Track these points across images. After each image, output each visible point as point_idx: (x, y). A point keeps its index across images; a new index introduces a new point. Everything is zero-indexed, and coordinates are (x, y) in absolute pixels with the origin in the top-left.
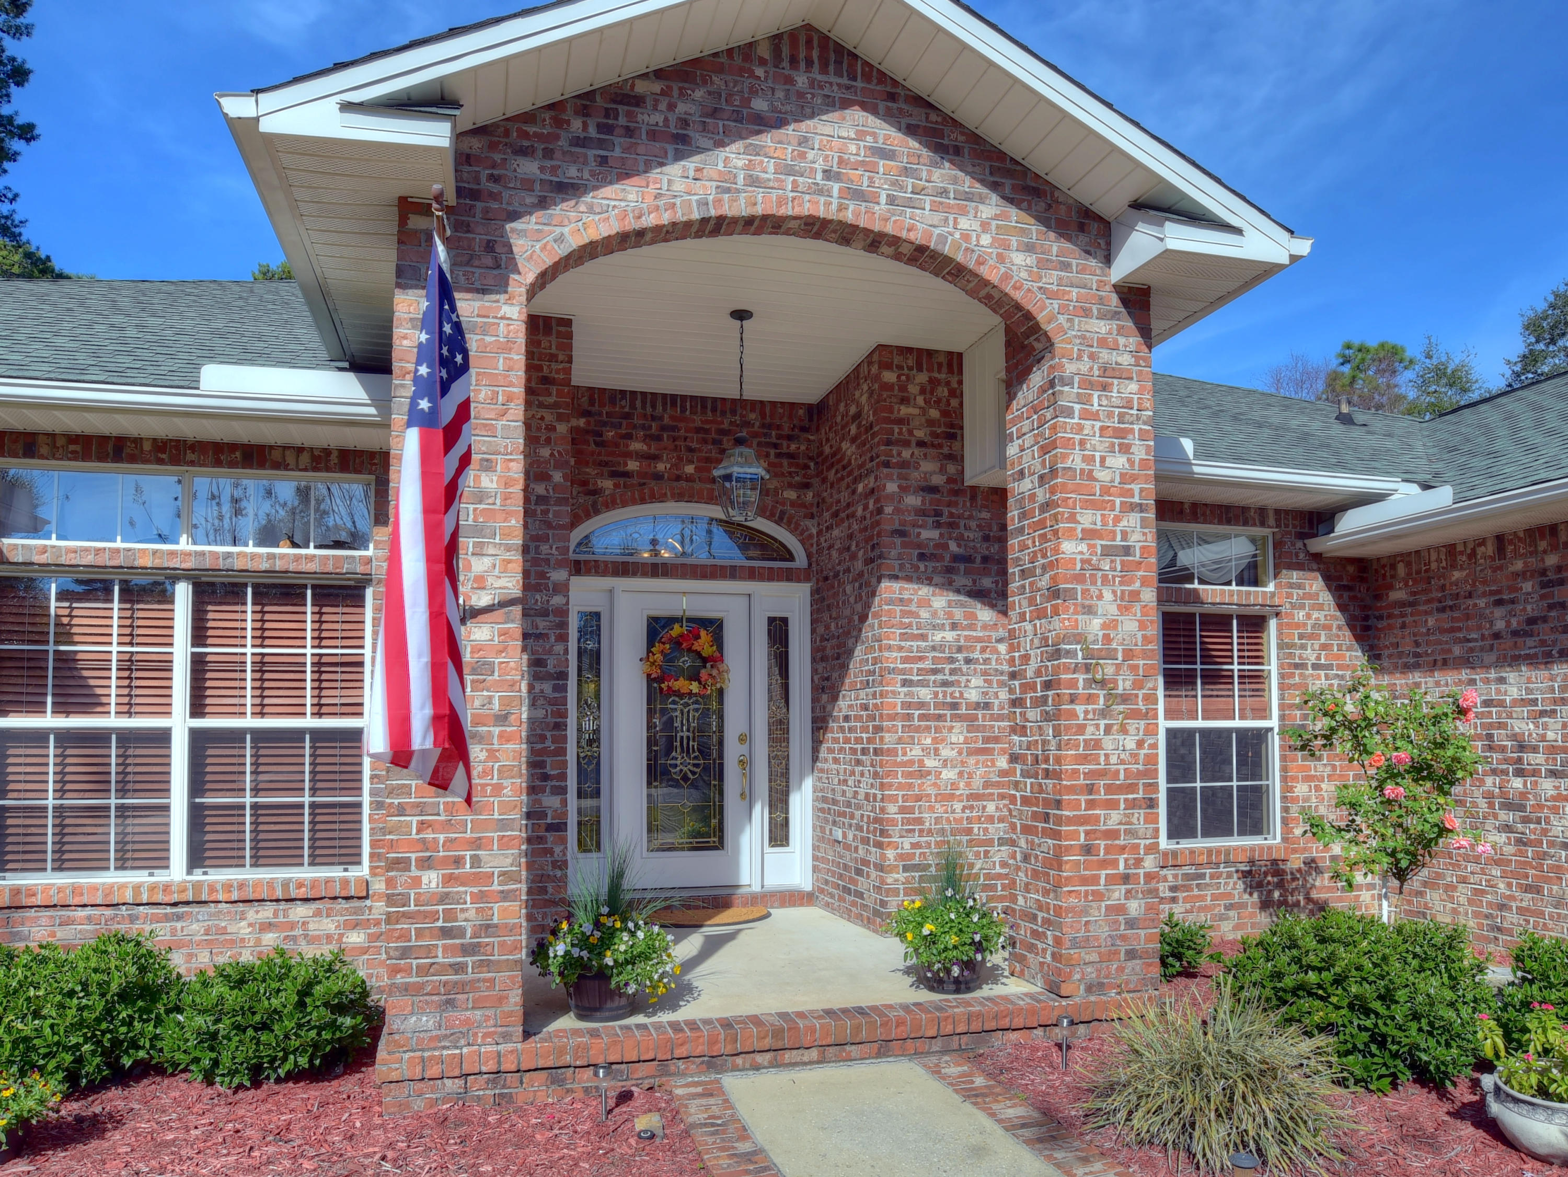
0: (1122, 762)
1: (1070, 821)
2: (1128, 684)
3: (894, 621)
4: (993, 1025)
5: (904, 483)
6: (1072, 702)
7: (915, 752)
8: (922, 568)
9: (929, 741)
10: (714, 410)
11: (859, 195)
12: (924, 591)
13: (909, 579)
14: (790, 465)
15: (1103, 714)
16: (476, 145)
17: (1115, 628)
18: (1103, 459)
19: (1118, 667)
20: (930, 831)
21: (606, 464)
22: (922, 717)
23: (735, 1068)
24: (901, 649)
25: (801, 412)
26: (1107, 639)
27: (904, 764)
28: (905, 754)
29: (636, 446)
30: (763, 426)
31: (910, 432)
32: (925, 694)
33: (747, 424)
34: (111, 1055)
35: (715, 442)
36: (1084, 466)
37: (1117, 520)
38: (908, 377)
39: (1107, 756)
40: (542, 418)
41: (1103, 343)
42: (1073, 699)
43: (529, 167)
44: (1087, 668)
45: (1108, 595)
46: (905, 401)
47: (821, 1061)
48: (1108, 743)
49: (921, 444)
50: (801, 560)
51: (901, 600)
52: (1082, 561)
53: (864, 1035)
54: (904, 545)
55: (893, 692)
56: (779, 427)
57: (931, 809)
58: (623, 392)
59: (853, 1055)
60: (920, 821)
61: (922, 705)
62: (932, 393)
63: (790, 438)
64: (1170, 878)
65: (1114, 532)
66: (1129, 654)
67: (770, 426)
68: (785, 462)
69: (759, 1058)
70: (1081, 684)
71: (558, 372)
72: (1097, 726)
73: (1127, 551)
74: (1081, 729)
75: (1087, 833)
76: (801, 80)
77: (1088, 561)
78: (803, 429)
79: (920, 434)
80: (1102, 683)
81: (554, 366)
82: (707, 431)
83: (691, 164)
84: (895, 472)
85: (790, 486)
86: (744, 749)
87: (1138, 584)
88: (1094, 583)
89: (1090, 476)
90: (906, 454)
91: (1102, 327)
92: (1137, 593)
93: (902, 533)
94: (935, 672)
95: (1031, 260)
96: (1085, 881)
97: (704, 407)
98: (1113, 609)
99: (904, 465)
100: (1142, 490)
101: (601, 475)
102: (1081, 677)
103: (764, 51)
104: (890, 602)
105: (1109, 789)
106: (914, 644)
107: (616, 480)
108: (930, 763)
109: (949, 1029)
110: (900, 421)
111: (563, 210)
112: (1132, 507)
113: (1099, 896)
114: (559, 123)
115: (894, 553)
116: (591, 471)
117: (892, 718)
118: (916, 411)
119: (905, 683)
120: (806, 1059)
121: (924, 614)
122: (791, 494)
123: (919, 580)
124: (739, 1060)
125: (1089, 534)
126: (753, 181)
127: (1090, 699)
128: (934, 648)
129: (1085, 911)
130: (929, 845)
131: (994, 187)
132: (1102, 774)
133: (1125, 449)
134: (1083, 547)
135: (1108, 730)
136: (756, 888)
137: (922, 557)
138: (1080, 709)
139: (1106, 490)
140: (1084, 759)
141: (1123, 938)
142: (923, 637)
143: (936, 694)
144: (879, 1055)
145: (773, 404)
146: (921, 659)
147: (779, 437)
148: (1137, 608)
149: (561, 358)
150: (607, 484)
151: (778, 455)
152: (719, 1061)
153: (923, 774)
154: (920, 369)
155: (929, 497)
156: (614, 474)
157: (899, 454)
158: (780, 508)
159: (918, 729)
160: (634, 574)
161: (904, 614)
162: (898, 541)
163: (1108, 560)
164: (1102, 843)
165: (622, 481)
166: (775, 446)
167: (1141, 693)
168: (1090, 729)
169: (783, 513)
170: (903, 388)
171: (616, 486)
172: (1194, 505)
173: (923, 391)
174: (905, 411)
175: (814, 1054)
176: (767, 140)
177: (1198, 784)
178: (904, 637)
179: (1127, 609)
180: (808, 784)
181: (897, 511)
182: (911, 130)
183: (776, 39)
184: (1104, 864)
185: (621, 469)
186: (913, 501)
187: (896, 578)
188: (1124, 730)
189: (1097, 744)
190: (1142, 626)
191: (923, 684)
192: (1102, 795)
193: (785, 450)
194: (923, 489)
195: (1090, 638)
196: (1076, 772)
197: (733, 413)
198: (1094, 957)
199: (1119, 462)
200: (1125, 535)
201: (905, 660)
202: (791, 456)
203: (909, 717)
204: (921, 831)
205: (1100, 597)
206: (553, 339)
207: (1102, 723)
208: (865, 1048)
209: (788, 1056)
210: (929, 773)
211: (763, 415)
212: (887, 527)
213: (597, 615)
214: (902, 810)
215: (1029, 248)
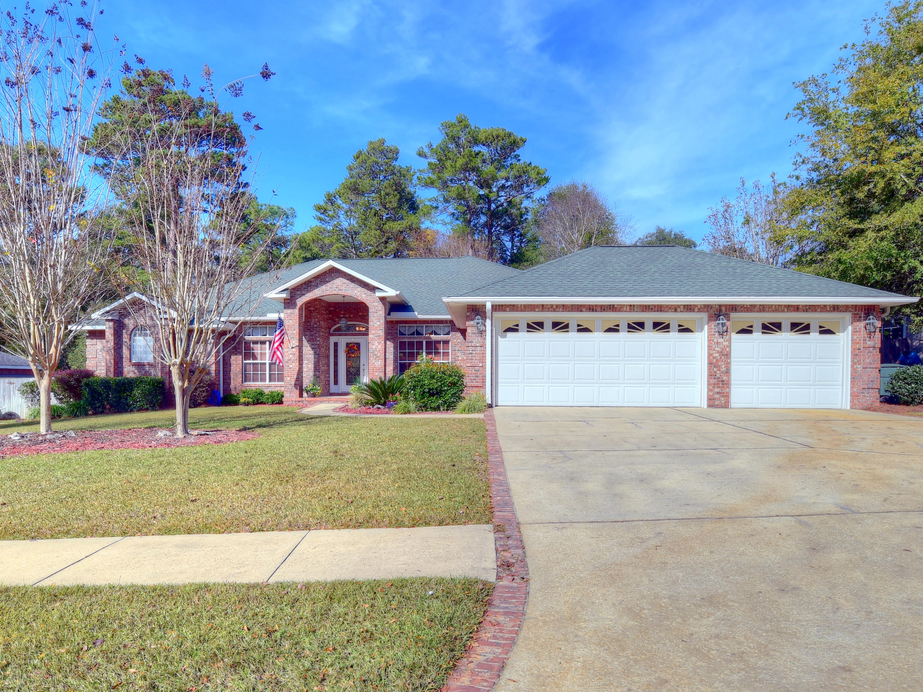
0: (378, 366)
2: (379, 355)
10: (356, 304)
11: (340, 290)
16: (292, 291)
17: (377, 347)
18: (376, 323)
29: (342, 312)
34: (258, 400)
35: (356, 311)
36: (373, 324)
40: (316, 315)
41: (376, 306)
43: (298, 293)
44: (373, 352)
45: (376, 342)
48: (376, 363)
52: (372, 338)
59: (338, 402)
65: (377, 333)
66: (379, 351)
69: (326, 402)
70: (372, 355)
73: (379, 336)
75: (372, 375)
76: (333, 275)
80: (375, 355)
81: (317, 306)
83: (318, 289)
86: (364, 367)
87: (381, 341)
91: (376, 304)
95: (365, 295)
100: (382, 327)
101: (335, 317)
103: (328, 272)
111: (303, 297)
112: (380, 330)
114: (302, 286)
124: (324, 402)
125: (373, 334)
126: (326, 290)
131: (360, 286)
132: (375, 367)
133: (379, 321)
139: (376, 327)
148: (381, 344)
152: (321, 402)
160: (343, 335)
163: (376, 337)
171: (338, 319)
172: (431, 321)
176: (328, 284)
182: (348, 280)
183: (329, 270)
185: (339, 316)
192: (375, 370)
195: (373, 348)
199: (379, 323)
207: (375, 360)
209: (330, 402)
213: (338, 343)
215: (365, 294)
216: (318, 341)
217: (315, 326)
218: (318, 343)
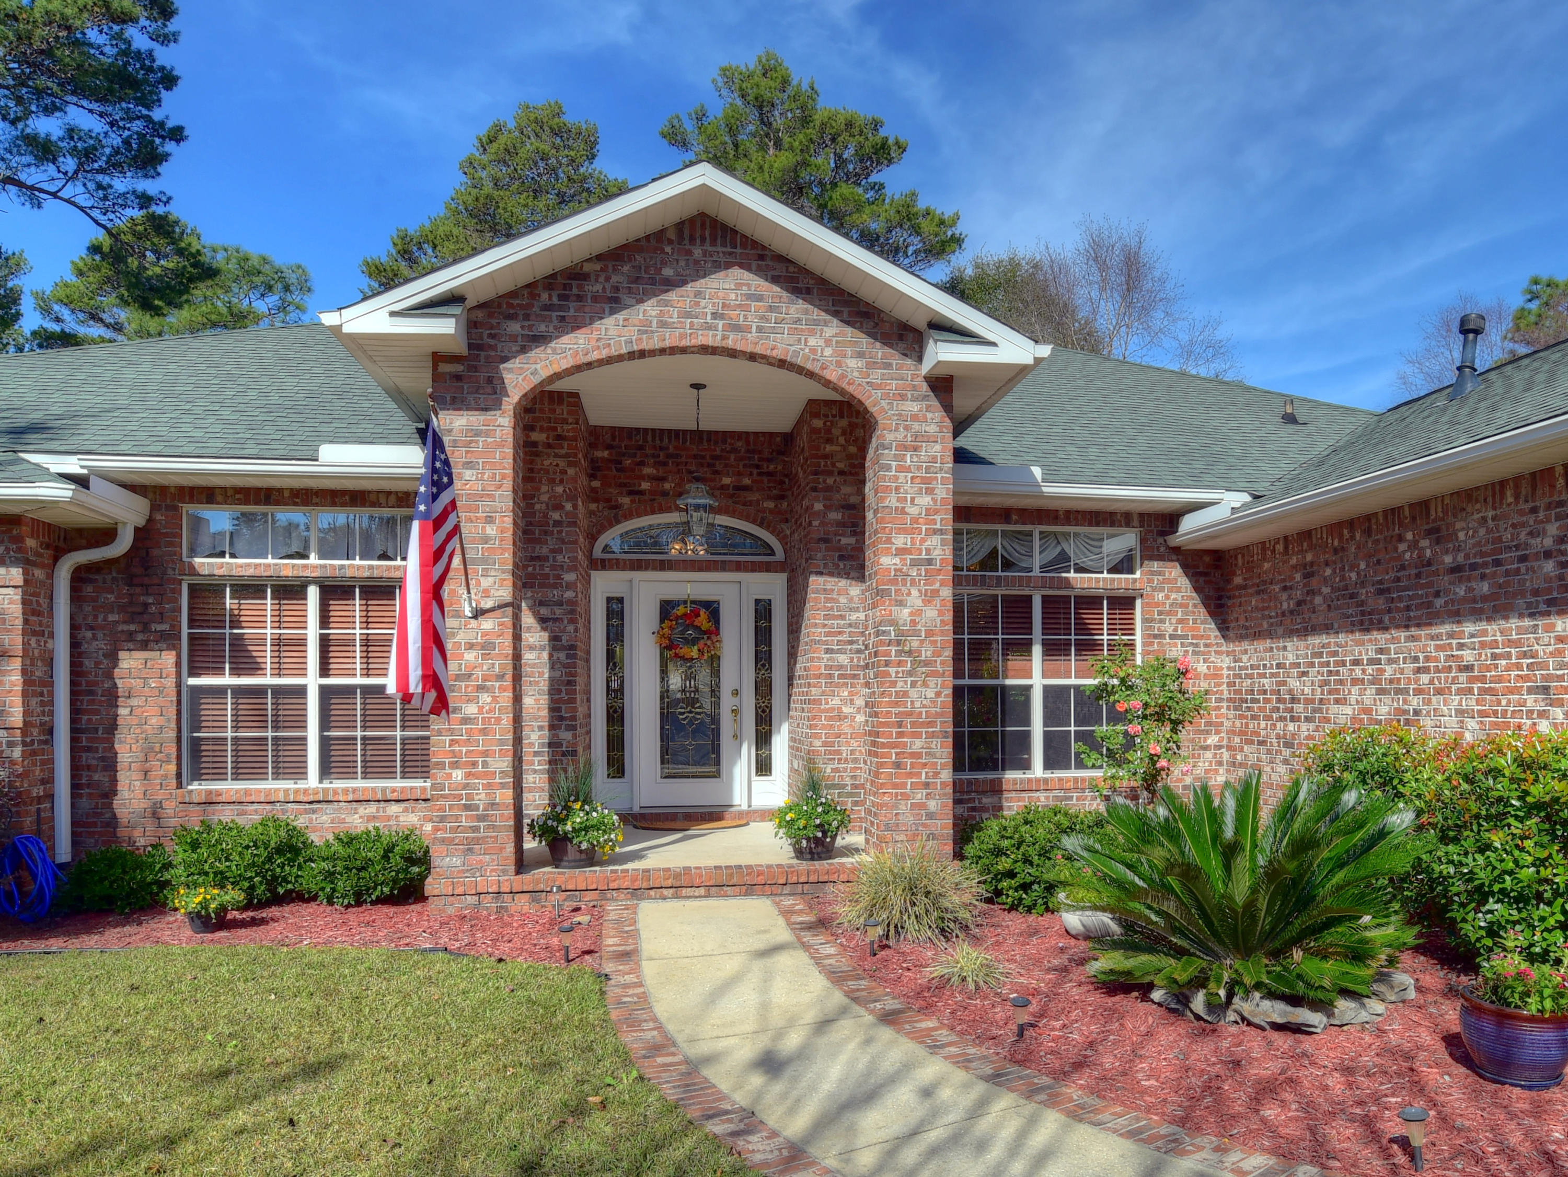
0: (924, 706)
1: (884, 745)
2: (929, 653)
3: (819, 606)
4: (825, 878)
5: (828, 503)
6: (887, 665)
7: (836, 701)
8: (842, 566)
9: (846, 693)
10: (709, 441)
11: (737, 328)
12: (843, 583)
13: (831, 574)
14: (769, 481)
15: (910, 673)
16: (480, 315)
17: (920, 615)
18: (913, 499)
19: (922, 642)
20: (846, 759)
21: (625, 485)
22: (840, 677)
23: (650, 898)
24: (825, 626)
25: (778, 439)
26: (913, 623)
27: (827, 711)
28: (827, 703)
30: (748, 451)
31: (833, 465)
32: (843, 659)
33: (734, 450)
35: (709, 465)
36: (898, 504)
37: (923, 541)
38: (832, 422)
39: (912, 702)
40: (557, 465)
41: (914, 417)
42: (887, 664)
43: (514, 327)
44: (898, 643)
45: (915, 592)
46: (829, 441)
47: (707, 896)
48: (913, 693)
49: (841, 473)
50: (780, 555)
51: (825, 590)
52: (896, 570)
53: (734, 881)
54: (827, 549)
55: (818, 658)
56: (760, 452)
57: (848, 743)
58: (638, 430)
59: (729, 893)
60: (838, 752)
61: (841, 667)
62: (851, 434)
63: (769, 460)
64: (1043, 799)
65: (920, 550)
66: (929, 633)
67: (754, 452)
68: (765, 479)
69: (666, 892)
70: (893, 653)
71: (568, 431)
72: (906, 682)
73: (930, 562)
74: (894, 684)
75: (897, 754)
76: (697, 251)
77: (900, 570)
78: (780, 453)
79: (840, 465)
80: (910, 653)
81: (566, 427)
82: (703, 457)
83: (621, 316)
84: (821, 494)
85: (769, 498)
86: (736, 700)
87: (937, 585)
88: (905, 585)
89: (903, 511)
90: (830, 481)
91: (914, 407)
92: (938, 591)
93: (826, 541)
94: (851, 643)
95: (859, 363)
96: (895, 786)
97: (701, 439)
98: (919, 603)
99: (828, 489)
100: (942, 520)
101: (621, 494)
102: (893, 649)
103: (672, 233)
104: (817, 591)
105: (913, 724)
106: (835, 622)
107: (632, 497)
108: (846, 710)
109: (794, 879)
110: (826, 457)
111: (537, 353)
112: (935, 532)
113: (906, 797)
114: (534, 296)
115: (819, 555)
116: (613, 491)
117: (819, 676)
118: (838, 448)
119: (828, 651)
120: (696, 894)
121: (843, 600)
122: (770, 505)
123: (839, 575)
124: (652, 893)
125: (901, 552)
126: (663, 324)
127: (900, 663)
128: (850, 625)
129: (895, 806)
130: (845, 770)
131: (835, 315)
132: (909, 714)
133: (930, 491)
134: (897, 560)
135: (913, 684)
136: (744, 807)
137: (841, 558)
138: (892, 670)
139: (915, 520)
140: (896, 704)
141: (924, 825)
142: (842, 617)
143: (852, 659)
144: (747, 894)
145: (756, 434)
146: (840, 633)
147: (760, 459)
148: (937, 601)
149: (570, 421)
150: (625, 500)
151: (759, 474)
152: (639, 892)
153: (841, 717)
154: (842, 417)
155: (847, 513)
156: (631, 493)
157: (824, 481)
158: (760, 515)
159: (838, 685)
160: (646, 569)
161: (827, 600)
162: (823, 546)
163: (915, 569)
164: (909, 761)
165: (637, 498)
166: (758, 467)
167: (939, 660)
168: (900, 684)
169: (763, 519)
170: (829, 431)
171: (632, 501)
173: (844, 433)
174: (829, 448)
175: (702, 891)
176: (672, 295)
177: (1072, 728)
178: (826, 617)
179: (929, 602)
180: (785, 728)
181: (822, 524)
183: (679, 225)
184: (910, 775)
185: (636, 488)
186: (834, 516)
187: (821, 574)
188: (925, 684)
189: (905, 694)
190: (941, 613)
191: (839, 651)
192: (909, 729)
193: (765, 470)
194: (843, 507)
195: (901, 622)
196: (888, 712)
197: (724, 442)
198: (902, 837)
199: (925, 500)
200: (928, 551)
201: (828, 634)
202: (770, 474)
203: (831, 676)
204: (840, 760)
205: (909, 594)
206: (565, 408)
207: (909, 680)
208: (737, 889)
209: (684, 892)
210: (846, 717)
211: (748, 443)
212: (815, 536)
213: (621, 600)
214: (825, 744)
215: (860, 355)
216: (570, 586)
217: (556, 516)
218: (569, 594)
